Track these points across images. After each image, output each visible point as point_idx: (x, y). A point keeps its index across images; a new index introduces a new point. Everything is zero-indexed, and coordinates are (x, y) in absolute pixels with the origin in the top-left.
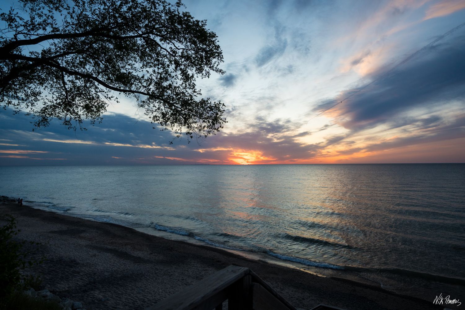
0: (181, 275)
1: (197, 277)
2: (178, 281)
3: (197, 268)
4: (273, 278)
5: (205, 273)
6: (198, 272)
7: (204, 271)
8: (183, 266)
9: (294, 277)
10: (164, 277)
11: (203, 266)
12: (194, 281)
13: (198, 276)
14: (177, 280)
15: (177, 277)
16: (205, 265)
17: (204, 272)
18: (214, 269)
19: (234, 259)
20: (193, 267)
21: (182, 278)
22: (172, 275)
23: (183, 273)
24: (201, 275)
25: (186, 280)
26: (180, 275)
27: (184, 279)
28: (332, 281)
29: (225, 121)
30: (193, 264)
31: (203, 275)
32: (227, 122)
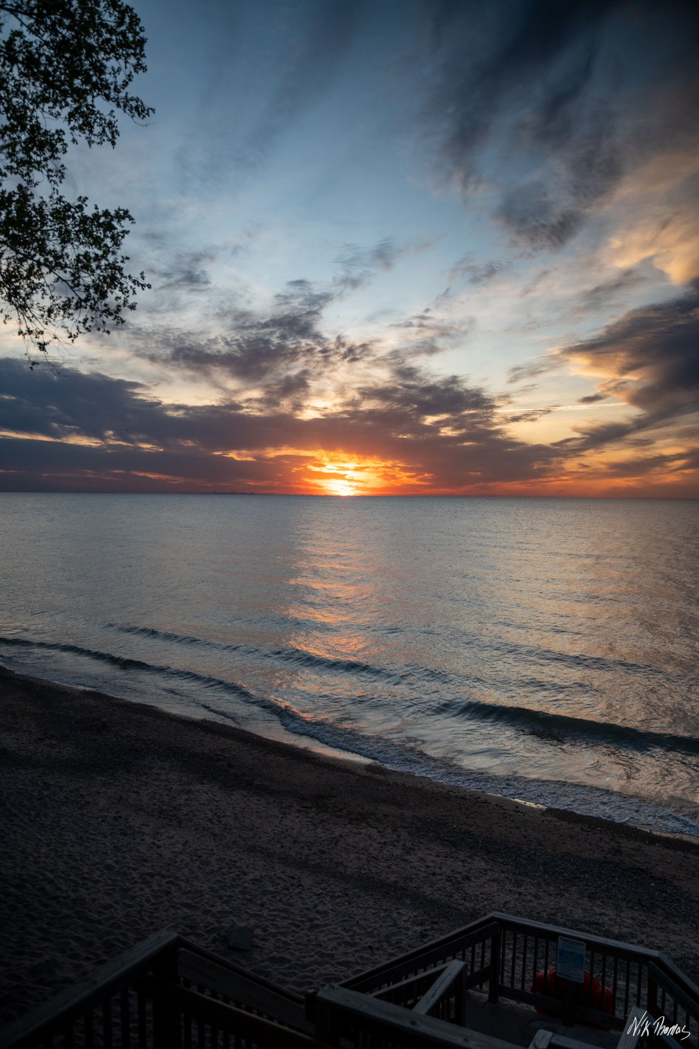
0: (114, 803)
1: (161, 812)
2: (103, 821)
3: (165, 786)
4: (386, 816)
5: (186, 800)
6: (167, 795)
7: (186, 794)
8: (125, 779)
9: (448, 813)
10: (64, 808)
11: (185, 779)
12: (150, 824)
13: (164, 808)
14: (100, 820)
15: (101, 810)
16: (191, 776)
17: (186, 797)
18: (216, 788)
19: (281, 759)
20: (154, 780)
21: (117, 812)
22: (88, 803)
23: (121, 798)
24: (175, 804)
25: (126, 819)
26: (112, 806)
27: (120, 817)
28: (558, 824)
29: (141, 281)
30: (158, 771)
31: (180, 805)
32: (149, 286)
